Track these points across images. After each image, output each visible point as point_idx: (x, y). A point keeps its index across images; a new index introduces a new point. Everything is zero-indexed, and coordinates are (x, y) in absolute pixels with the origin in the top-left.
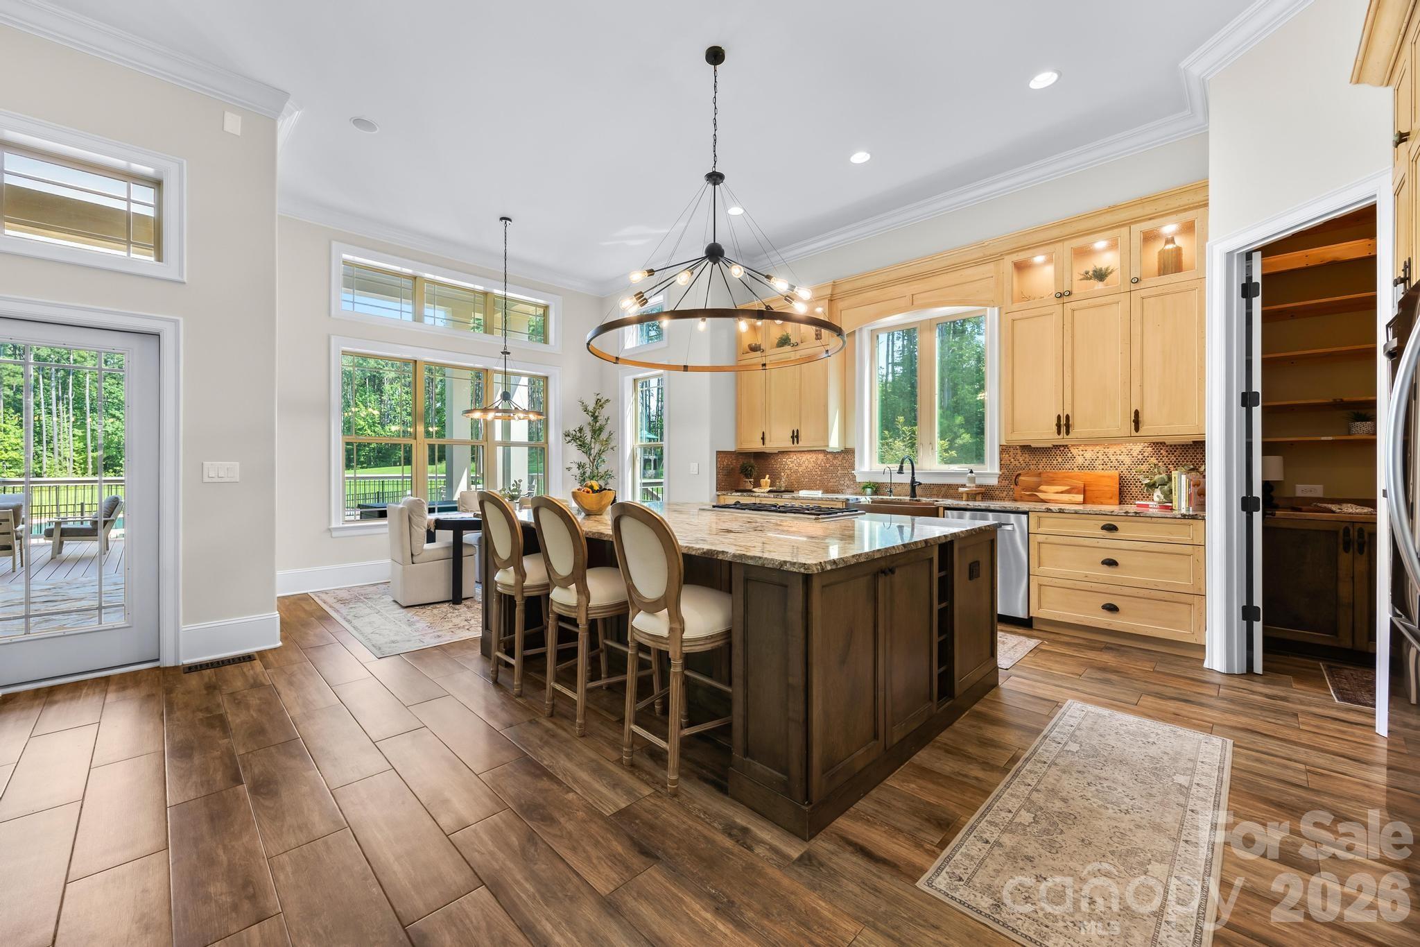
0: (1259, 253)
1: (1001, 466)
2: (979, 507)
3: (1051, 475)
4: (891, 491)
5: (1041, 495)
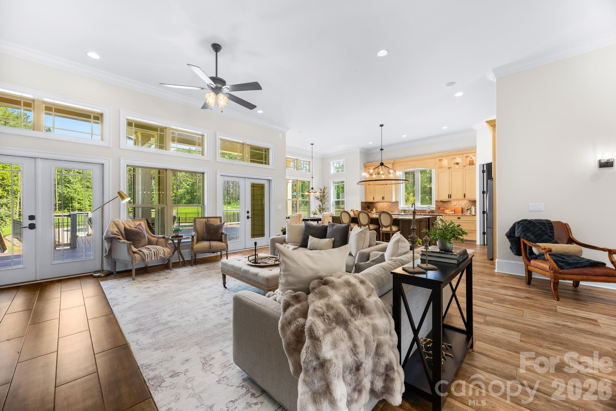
1: (436, 205)
3: (447, 207)
4: (409, 212)
5: (445, 212)
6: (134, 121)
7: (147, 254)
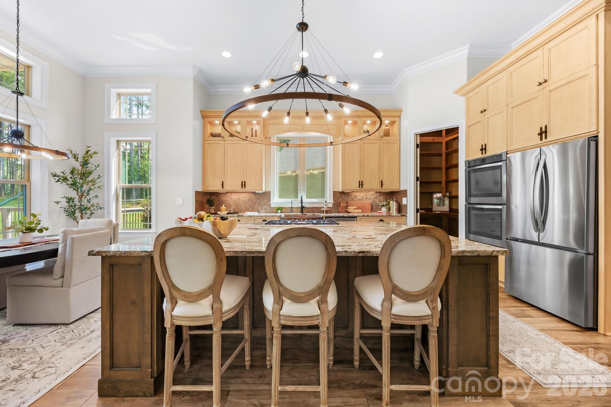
0: (419, 135)
1: (334, 200)
2: (340, 216)
3: (351, 203)
4: (292, 211)
5: (348, 210)
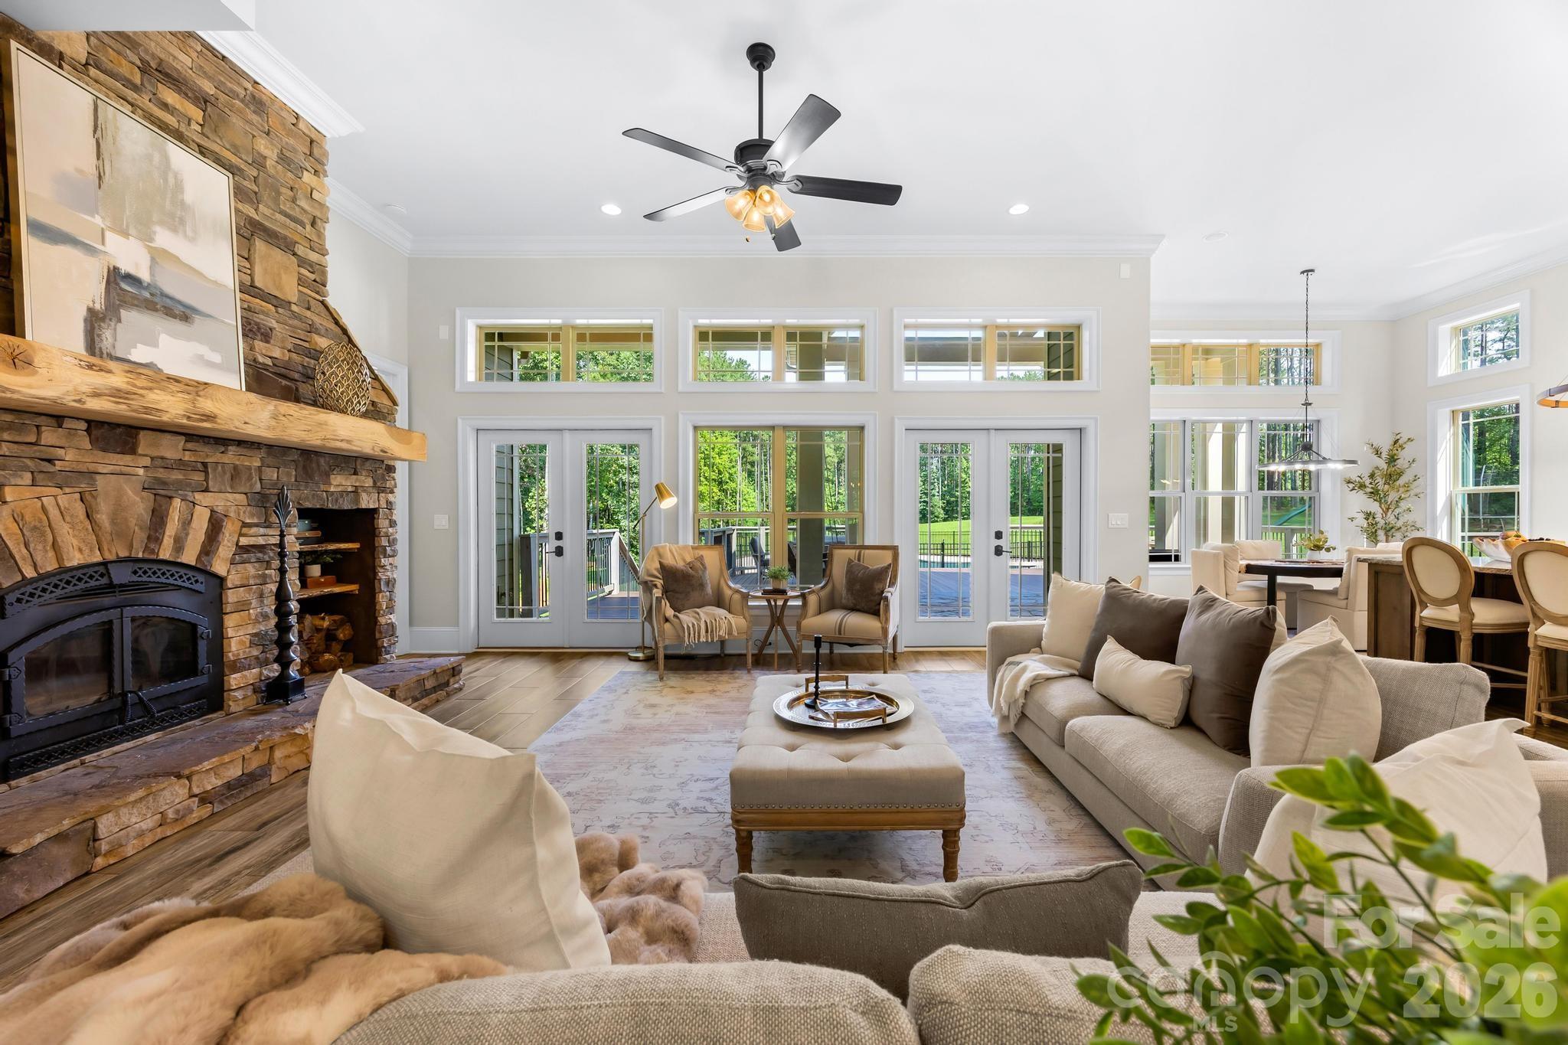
6: (711, 326)
7: (688, 626)
